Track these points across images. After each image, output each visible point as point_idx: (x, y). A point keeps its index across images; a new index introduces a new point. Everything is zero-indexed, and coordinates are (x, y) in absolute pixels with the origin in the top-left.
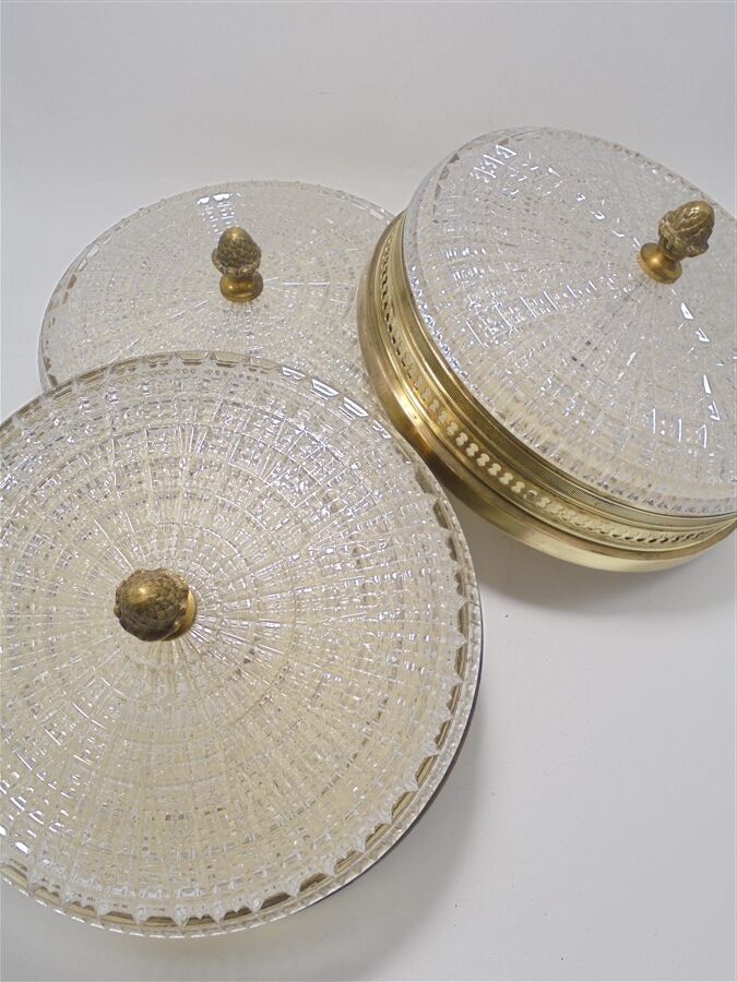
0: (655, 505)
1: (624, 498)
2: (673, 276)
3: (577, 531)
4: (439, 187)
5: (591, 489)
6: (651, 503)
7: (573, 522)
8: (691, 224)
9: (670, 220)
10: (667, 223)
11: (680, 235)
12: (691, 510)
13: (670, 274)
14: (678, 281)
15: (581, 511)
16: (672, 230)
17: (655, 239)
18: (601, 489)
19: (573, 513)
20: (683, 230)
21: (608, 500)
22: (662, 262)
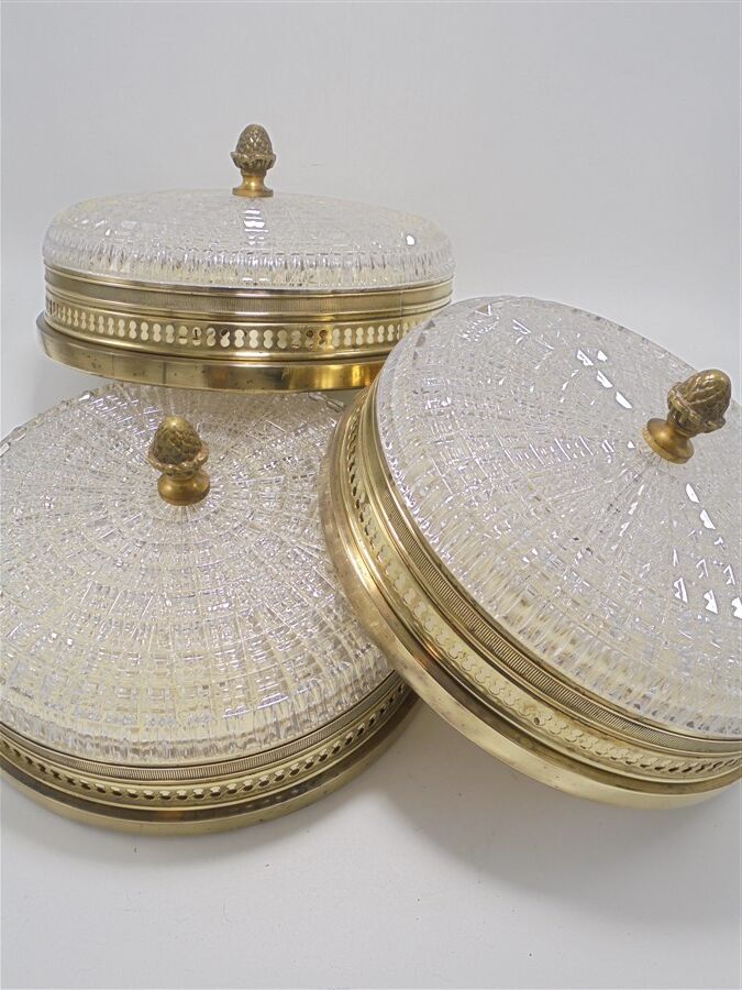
0: (696, 726)
1: (659, 719)
2: (686, 455)
3: (598, 761)
4: (416, 354)
5: (619, 709)
6: (690, 724)
7: (593, 750)
8: (707, 394)
9: (682, 391)
10: (679, 395)
11: (695, 407)
12: (721, 730)
13: (681, 451)
14: (690, 461)
15: (605, 736)
16: (685, 402)
17: (663, 413)
18: (631, 709)
19: (595, 739)
20: (698, 401)
21: (639, 723)
22: (672, 438)
